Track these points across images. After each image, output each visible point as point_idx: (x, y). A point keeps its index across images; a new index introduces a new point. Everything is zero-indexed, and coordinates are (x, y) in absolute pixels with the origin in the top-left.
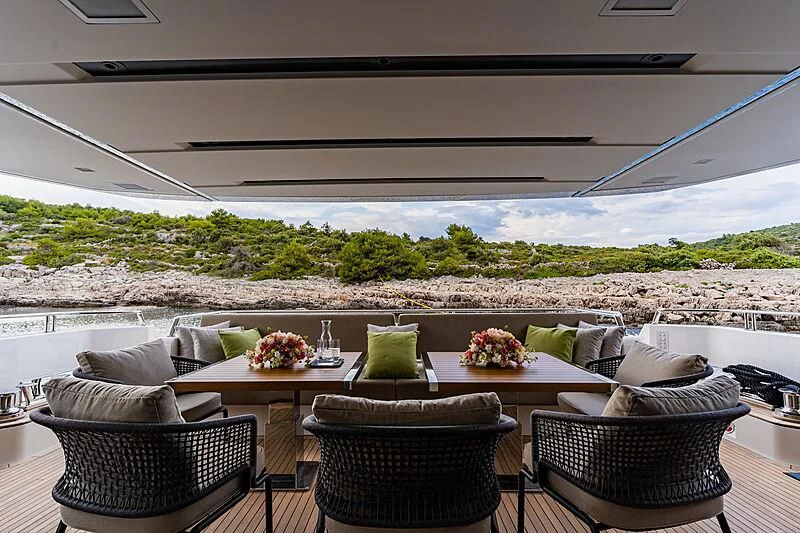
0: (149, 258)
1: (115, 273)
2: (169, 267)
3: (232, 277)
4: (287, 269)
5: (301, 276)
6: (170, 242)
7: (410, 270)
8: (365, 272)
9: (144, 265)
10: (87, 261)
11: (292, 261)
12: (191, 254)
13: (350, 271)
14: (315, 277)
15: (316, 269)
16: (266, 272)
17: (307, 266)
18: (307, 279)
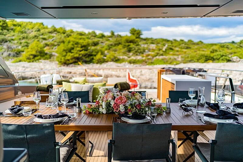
4: (31, 57)
5: (38, 61)
7: (93, 59)
8: (68, 60)
13: (61, 59)
15: (48, 56)
16: (20, 58)
17: (42, 55)
18: (41, 62)
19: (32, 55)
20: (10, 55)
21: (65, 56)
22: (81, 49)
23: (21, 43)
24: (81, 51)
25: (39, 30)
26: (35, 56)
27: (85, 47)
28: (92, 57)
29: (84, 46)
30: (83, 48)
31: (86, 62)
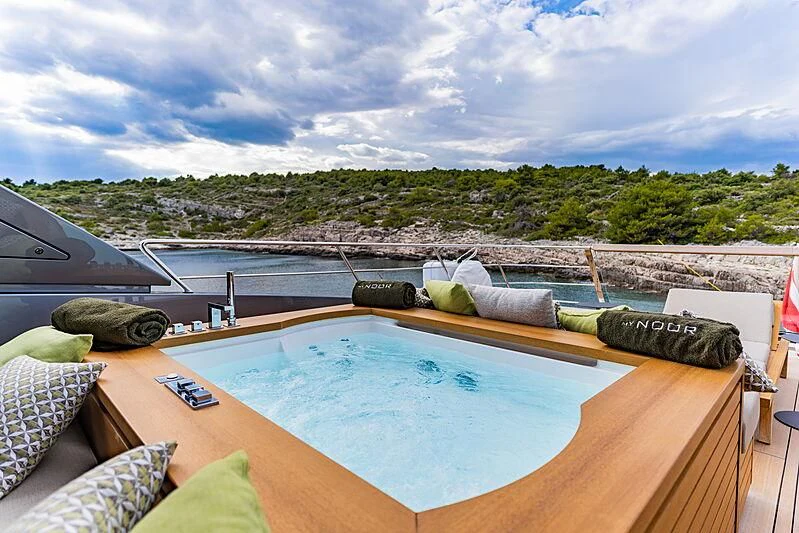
0: (458, 218)
1: (431, 232)
2: (469, 227)
3: (512, 236)
4: (559, 229)
5: (572, 237)
6: (478, 203)
7: (695, 232)
8: (631, 235)
9: (451, 225)
10: (418, 223)
11: (564, 222)
12: (489, 214)
13: (616, 233)
14: (586, 238)
15: (592, 228)
16: (541, 232)
17: (581, 225)
18: (578, 240)
19: (561, 226)
20: (525, 226)
21: (624, 227)
22: (666, 211)
23: (549, 205)
24: (663, 215)
25: (590, 181)
26: (566, 228)
27: (676, 207)
28: (693, 228)
29: (674, 204)
30: (671, 209)
31: (676, 240)
